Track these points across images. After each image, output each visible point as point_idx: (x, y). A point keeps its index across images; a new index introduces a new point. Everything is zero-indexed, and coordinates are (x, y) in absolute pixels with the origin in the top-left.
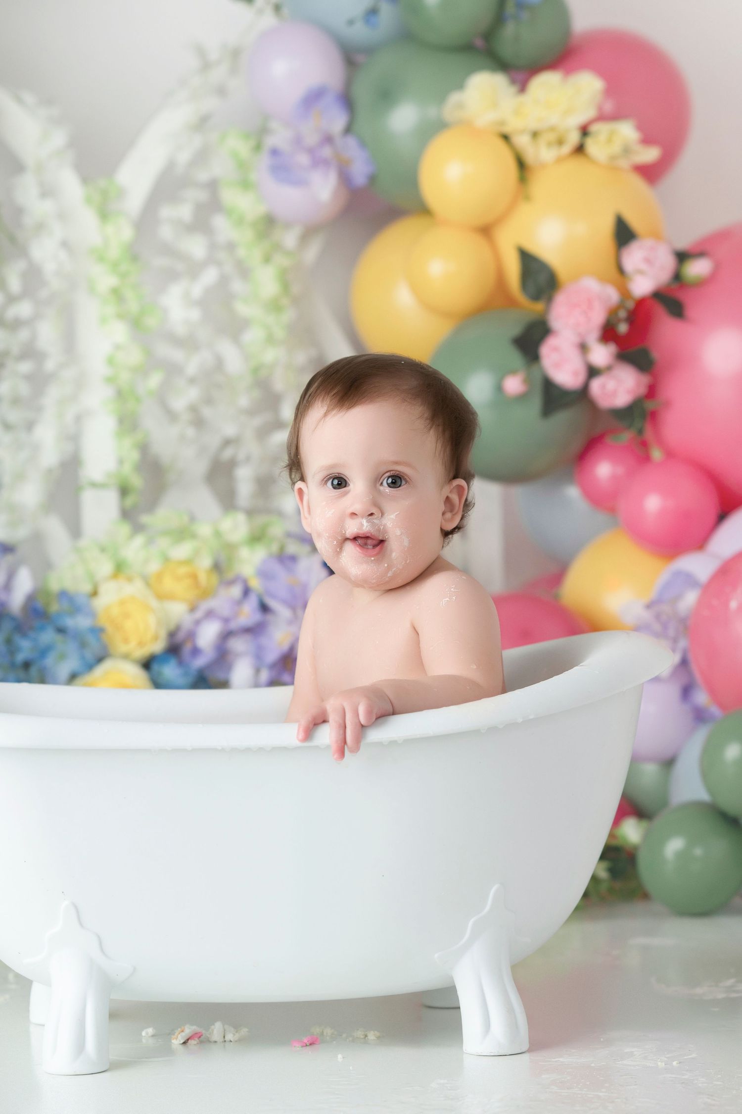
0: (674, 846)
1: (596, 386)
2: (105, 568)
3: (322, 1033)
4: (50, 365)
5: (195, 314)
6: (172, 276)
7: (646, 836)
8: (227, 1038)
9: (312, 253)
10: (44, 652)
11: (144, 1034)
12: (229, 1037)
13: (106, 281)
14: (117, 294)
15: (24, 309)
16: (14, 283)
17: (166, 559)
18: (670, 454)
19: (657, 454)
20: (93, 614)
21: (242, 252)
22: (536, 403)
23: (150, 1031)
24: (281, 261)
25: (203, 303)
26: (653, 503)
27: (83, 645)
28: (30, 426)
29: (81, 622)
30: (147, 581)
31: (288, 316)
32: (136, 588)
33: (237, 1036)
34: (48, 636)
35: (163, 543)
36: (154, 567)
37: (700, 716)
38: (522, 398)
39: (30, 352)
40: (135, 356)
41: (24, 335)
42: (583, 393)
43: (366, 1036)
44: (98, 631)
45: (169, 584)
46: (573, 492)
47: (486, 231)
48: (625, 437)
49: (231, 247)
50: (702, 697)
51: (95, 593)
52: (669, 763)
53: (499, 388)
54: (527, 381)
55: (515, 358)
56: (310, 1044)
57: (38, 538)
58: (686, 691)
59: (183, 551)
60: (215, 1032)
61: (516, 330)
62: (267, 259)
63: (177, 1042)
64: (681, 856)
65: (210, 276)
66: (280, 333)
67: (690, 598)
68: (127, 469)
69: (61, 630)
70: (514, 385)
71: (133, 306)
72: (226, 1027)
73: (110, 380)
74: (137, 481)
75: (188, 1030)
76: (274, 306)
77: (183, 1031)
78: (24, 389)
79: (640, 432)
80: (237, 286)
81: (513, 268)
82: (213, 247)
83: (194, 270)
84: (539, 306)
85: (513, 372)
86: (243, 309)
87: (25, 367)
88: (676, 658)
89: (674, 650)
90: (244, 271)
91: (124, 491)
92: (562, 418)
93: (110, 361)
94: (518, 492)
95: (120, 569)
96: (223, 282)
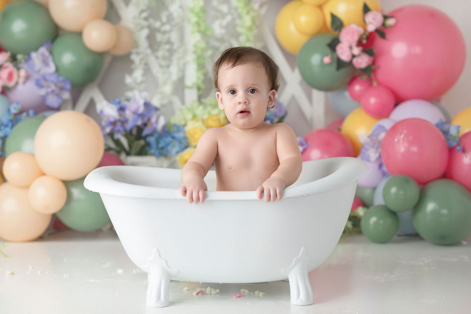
0: (373, 220)
1: (355, 61)
2: (190, 116)
3: (244, 292)
4: (175, 47)
5: (223, 31)
6: (216, 18)
7: (365, 214)
8: (211, 293)
9: (263, 11)
10: (168, 145)
11: (184, 289)
12: (212, 292)
13: (194, 19)
14: (198, 24)
15: (167, 28)
16: (164, 19)
17: (210, 114)
18: (379, 84)
19: (375, 84)
20: (184, 132)
21: (240, 10)
22: (335, 66)
23: (186, 288)
24: (253, 14)
25: (227, 27)
26: (373, 100)
27: (180, 142)
28: (168, 66)
29: (180, 135)
30: (203, 121)
31: (255, 32)
32: (199, 124)
33: (215, 292)
34: (169, 139)
35: (209, 108)
36: (206, 116)
37: (384, 174)
38: (330, 64)
39: (169, 42)
40: (203, 45)
41: (167, 36)
42: (350, 63)
43: (259, 294)
44: (185, 138)
45: (211, 123)
46: (347, 94)
47: (320, 7)
48: (364, 78)
49: (236, 8)
50: (385, 169)
51: (185, 125)
52: (374, 189)
53: (322, 60)
54: (332, 59)
55: (328, 50)
56: (240, 297)
57: (170, 103)
58: (380, 166)
59: (215, 112)
60: (208, 291)
61: (328, 41)
62: (248, 13)
63: (195, 293)
64: (376, 223)
65: (228, 18)
66: (251, 38)
67: (382, 135)
68: (200, 82)
69: (173, 138)
70: (327, 60)
71: (203, 28)
72: (212, 289)
73: (195, 52)
74: (203, 86)
75: (198, 290)
76: (250, 29)
77: (196, 290)
78: (167, 54)
79: (369, 76)
80: (238, 22)
81: (329, 20)
82: (230, 8)
83: (223, 16)
84: (336, 33)
85: (327, 55)
86: (240, 30)
87: (167, 47)
88: (377, 155)
89: (376, 152)
90: (240, 17)
91: (199, 89)
92: (343, 71)
93: (195, 46)
94: (330, 94)
95: (194, 117)
96: (233, 20)
